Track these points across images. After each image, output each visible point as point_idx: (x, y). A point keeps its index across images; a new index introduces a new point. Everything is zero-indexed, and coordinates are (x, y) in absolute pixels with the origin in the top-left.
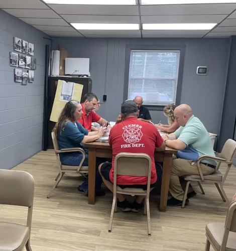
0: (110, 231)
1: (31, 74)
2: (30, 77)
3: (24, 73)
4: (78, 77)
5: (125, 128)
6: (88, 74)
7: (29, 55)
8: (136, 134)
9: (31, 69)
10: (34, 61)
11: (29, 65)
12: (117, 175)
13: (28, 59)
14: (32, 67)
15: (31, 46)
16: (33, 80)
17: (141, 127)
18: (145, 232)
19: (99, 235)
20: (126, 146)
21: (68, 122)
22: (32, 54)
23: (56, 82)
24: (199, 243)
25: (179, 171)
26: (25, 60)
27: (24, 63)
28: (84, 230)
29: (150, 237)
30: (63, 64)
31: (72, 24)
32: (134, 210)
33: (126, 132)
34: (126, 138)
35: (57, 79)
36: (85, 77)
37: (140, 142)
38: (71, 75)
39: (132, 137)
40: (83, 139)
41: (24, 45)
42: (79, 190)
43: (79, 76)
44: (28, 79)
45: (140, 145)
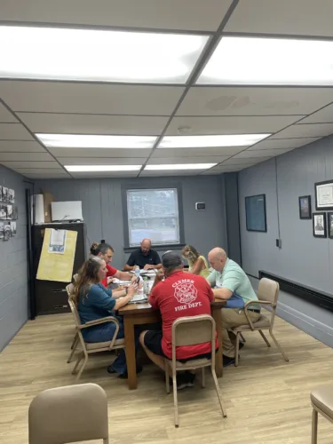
0: (177, 426)
1: (13, 225)
2: (12, 229)
3: (6, 226)
4: (68, 223)
5: (175, 285)
6: (81, 217)
7: (10, 203)
8: (190, 291)
9: (13, 220)
10: (15, 210)
11: (10, 216)
12: (177, 347)
13: (10, 208)
14: (14, 217)
15: (12, 192)
16: (15, 232)
17: (192, 282)
18: (218, 414)
19: (167, 437)
20: (181, 308)
21: (91, 285)
22: (13, 202)
23: (42, 231)
24: (280, 411)
25: (227, 323)
26: (6, 210)
27: (5, 214)
28: (144, 435)
29: (226, 420)
30: (49, 210)
31: (66, 167)
32: (190, 385)
33: (177, 290)
34: (179, 298)
35: (43, 227)
36: (79, 222)
37: (197, 301)
38: (61, 221)
39: (187, 296)
40: (114, 304)
41: (5, 192)
42: (109, 372)
43: (71, 221)
44: (10, 232)
45: (197, 304)
